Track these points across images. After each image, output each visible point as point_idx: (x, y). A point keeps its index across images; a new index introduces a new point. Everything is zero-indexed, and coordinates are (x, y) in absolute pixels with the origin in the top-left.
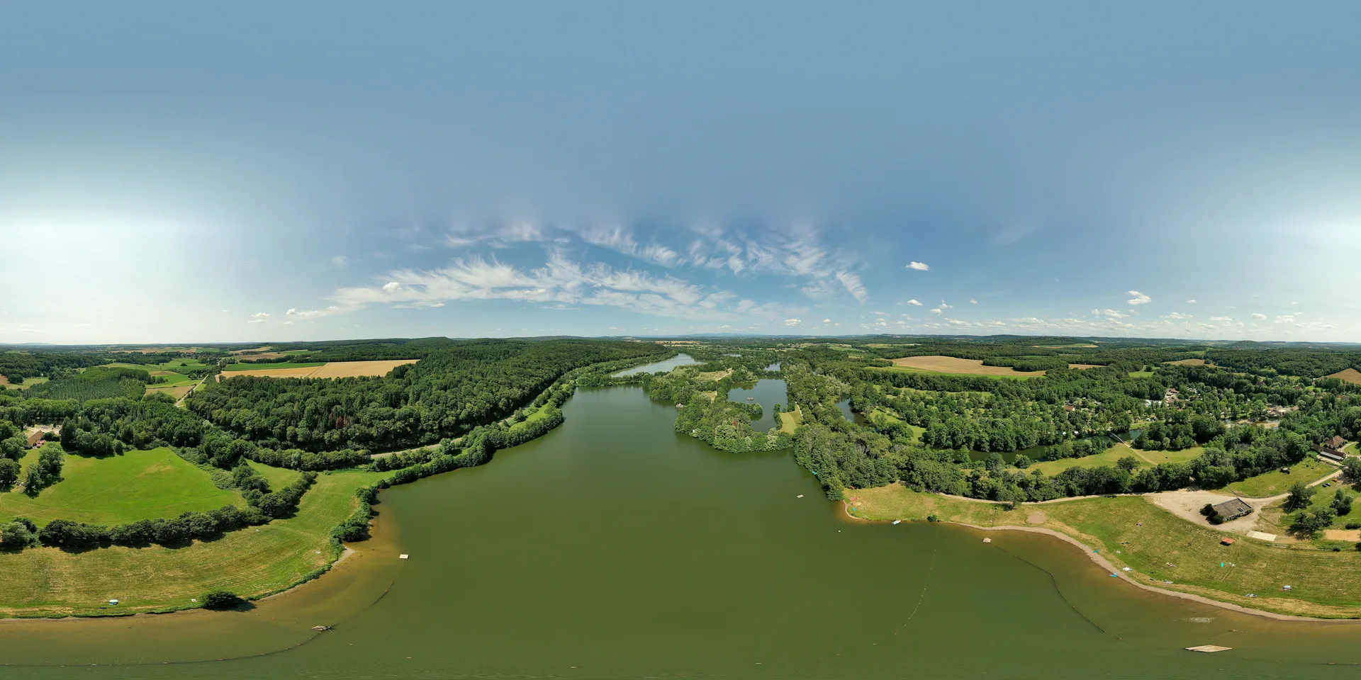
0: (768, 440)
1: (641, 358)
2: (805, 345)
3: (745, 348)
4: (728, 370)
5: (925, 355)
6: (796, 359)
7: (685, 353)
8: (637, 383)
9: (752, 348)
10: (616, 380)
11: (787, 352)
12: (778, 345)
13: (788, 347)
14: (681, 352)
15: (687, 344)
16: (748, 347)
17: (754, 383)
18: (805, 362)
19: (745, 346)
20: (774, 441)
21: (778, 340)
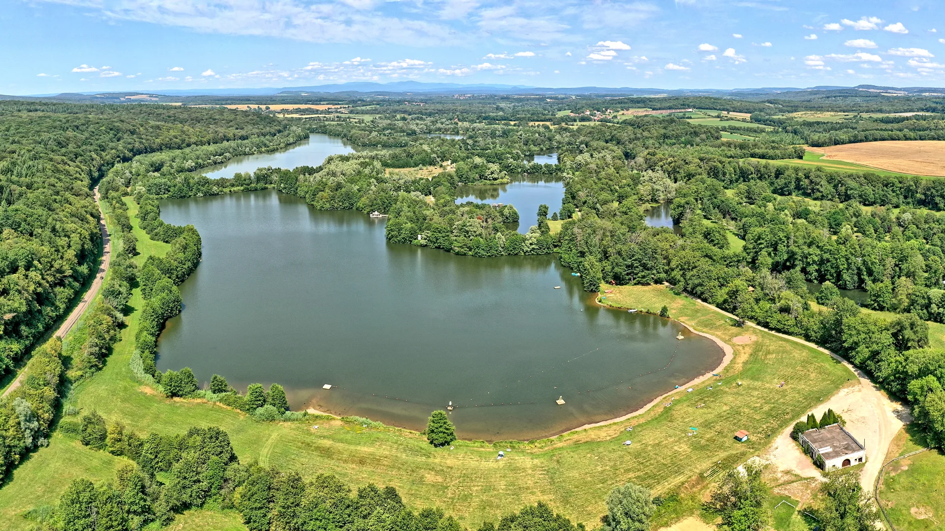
0: (526, 239)
1: (233, 144)
2: (630, 114)
3: (473, 121)
4: (444, 164)
5: (907, 139)
6: (595, 144)
7: (324, 133)
8: (266, 188)
9: (492, 120)
10: (222, 183)
11: (579, 130)
12: (560, 114)
13: (583, 119)
14: (313, 131)
15: (317, 112)
16: (481, 118)
17: (502, 184)
18: (615, 148)
19: (474, 117)
20: (535, 240)
21: (561, 101)
